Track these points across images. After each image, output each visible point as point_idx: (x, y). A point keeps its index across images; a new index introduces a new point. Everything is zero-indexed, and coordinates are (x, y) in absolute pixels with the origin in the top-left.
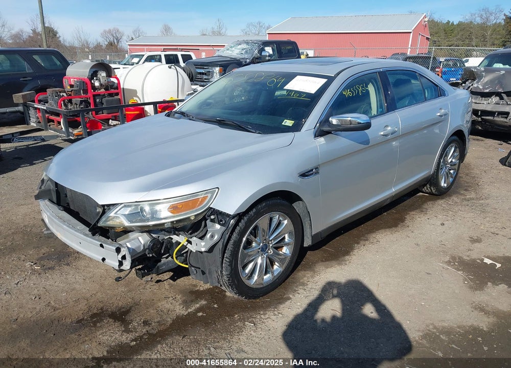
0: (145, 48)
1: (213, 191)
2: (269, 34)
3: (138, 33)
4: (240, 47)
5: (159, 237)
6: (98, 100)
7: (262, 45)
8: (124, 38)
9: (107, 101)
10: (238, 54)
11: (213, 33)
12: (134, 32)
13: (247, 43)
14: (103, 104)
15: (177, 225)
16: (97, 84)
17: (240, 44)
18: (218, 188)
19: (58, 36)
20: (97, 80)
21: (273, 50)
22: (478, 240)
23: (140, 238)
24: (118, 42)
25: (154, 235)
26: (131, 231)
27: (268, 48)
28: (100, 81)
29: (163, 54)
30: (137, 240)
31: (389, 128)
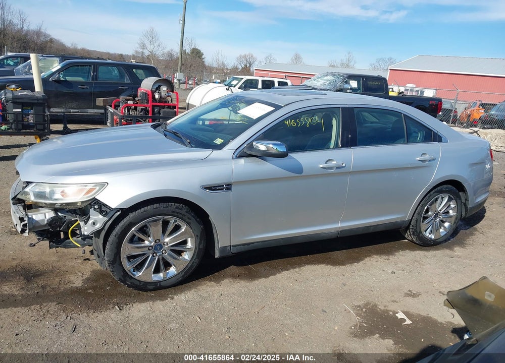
0: (270, 73)
1: (103, 185)
2: (391, 70)
3: (269, 59)
4: (326, 78)
5: (65, 217)
6: (156, 110)
7: (347, 78)
8: (256, 63)
9: (164, 112)
10: (321, 85)
11: (342, 64)
12: (266, 58)
13: (333, 75)
14: (160, 114)
15: (66, 207)
16: (157, 96)
17: (327, 76)
18: (108, 183)
19: (203, 57)
20: (158, 92)
21: (358, 84)
22: (414, 296)
23: (47, 214)
24: (250, 66)
25: (60, 214)
26: (41, 207)
27: (354, 81)
28: (160, 94)
29: (260, 79)
30: (43, 215)
31: (334, 162)
